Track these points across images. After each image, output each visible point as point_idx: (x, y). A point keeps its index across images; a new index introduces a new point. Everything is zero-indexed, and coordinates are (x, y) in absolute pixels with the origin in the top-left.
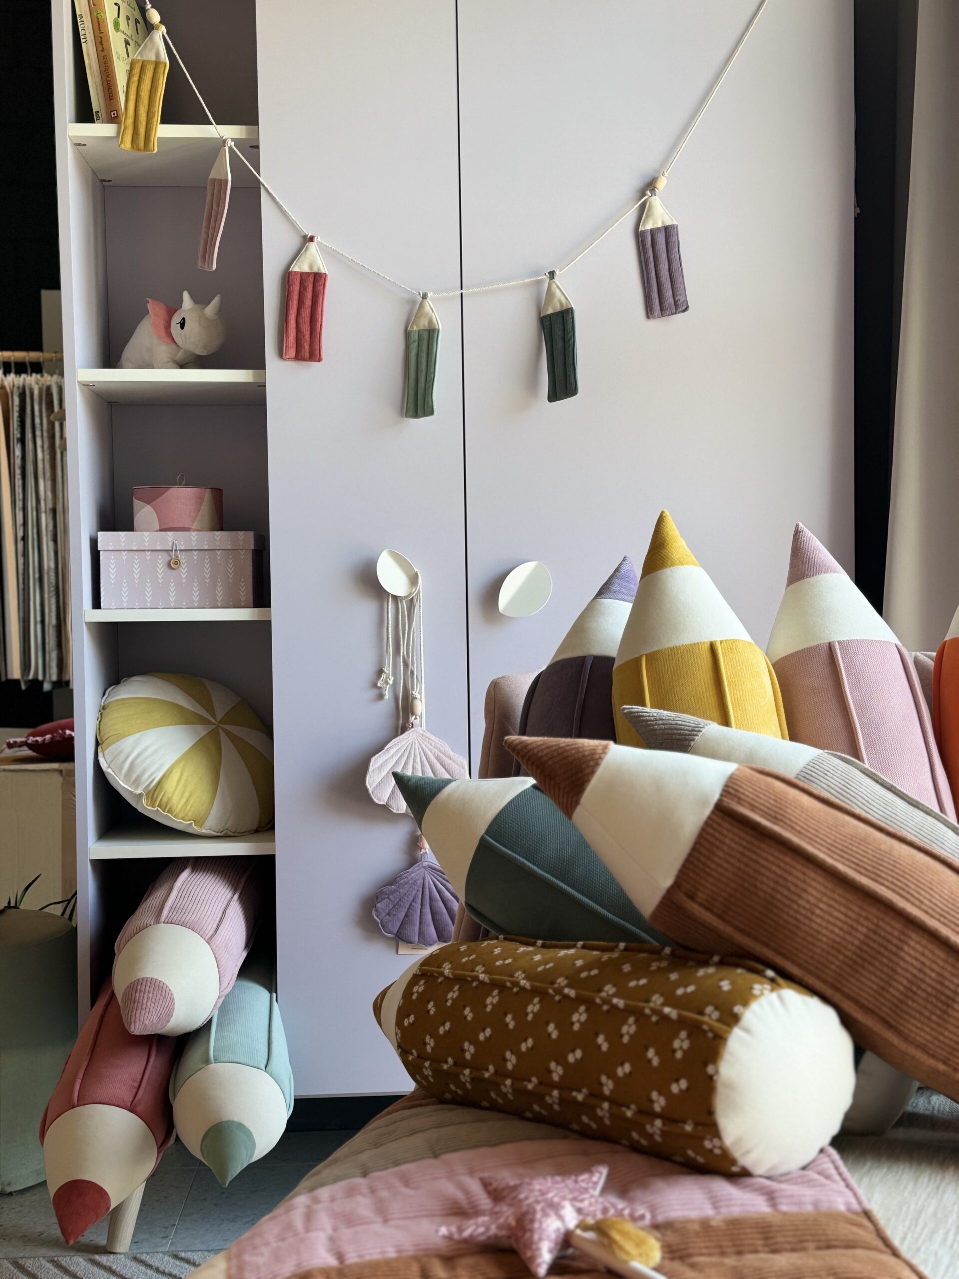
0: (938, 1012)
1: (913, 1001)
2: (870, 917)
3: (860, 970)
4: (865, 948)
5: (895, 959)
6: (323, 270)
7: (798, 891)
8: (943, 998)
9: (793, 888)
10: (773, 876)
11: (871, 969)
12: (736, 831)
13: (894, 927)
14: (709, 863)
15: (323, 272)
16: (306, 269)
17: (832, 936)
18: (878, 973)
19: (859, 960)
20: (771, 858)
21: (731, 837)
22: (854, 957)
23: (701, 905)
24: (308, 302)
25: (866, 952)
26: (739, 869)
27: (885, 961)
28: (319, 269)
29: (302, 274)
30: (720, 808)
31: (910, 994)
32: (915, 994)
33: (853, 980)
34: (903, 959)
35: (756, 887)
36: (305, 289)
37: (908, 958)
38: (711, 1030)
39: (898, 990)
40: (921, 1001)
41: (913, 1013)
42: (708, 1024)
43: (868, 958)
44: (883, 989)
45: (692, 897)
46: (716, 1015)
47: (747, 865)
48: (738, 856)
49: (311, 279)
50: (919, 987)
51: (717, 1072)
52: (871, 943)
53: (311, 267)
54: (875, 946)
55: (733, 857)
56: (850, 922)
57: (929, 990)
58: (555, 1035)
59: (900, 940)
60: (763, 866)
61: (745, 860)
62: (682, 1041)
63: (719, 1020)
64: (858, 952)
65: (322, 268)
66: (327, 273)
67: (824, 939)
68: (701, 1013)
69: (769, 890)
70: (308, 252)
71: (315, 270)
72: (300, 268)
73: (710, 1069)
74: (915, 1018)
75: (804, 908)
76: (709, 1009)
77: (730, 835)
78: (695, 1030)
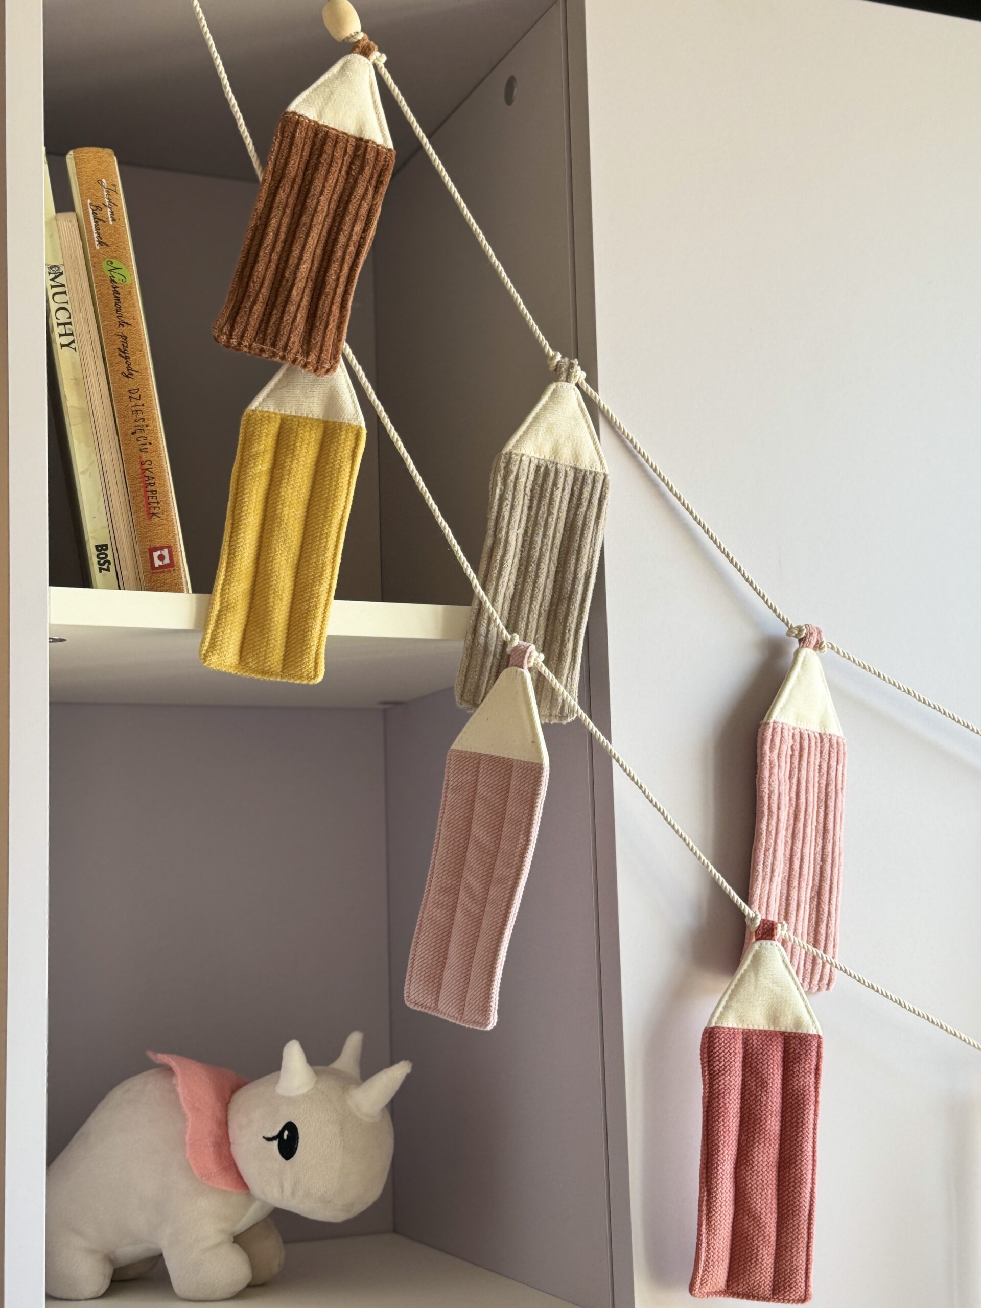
6: (811, 1027)
15: (812, 1031)
16: (758, 1021)
24: (773, 1124)
28: (798, 1022)
29: (748, 1036)
36: (763, 1084)
49: (776, 1055)
53: (774, 1017)
65: (806, 1018)
66: (821, 1034)
70: (763, 971)
71: (786, 1025)
72: (741, 1019)
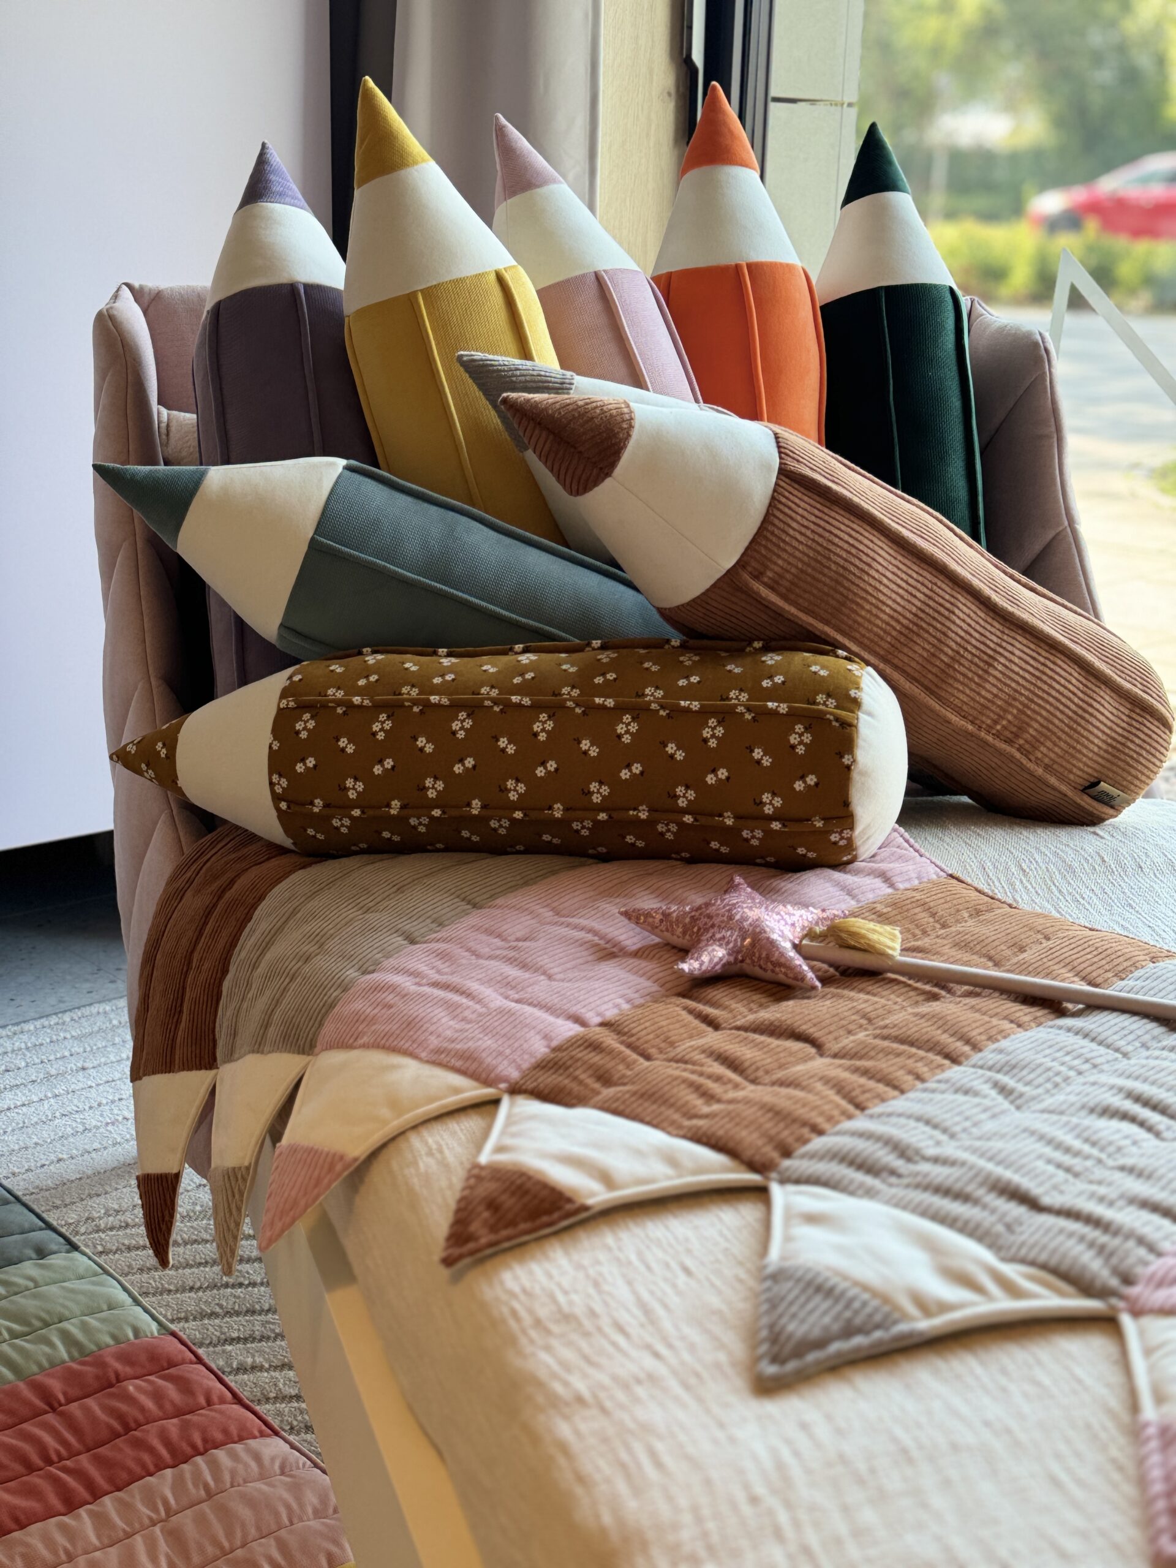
0: (980, 672)
1: (961, 664)
2: (926, 582)
3: (915, 638)
4: (922, 615)
5: (948, 623)
7: (869, 560)
8: (986, 658)
9: (864, 558)
10: (846, 546)
11: (926, 635)
12: (806, 498)
13: (945, 589)
14: (784, 536)
17: (895, 606)
18: (931, 639)
19: (915, 628)
20: (843, 527)
21: (802, 505)
22: (911, 626)
23: (766, 585)
25: (921, 619)
26: (813, 540)
27: (939, 626)
30: (784, 473)
31: (958, 657)
32: (963, 656)
33: (906, 650)
34: (954, 623)
35: (829, 559)
37: (958, 621)
38: (837, 720)
39: (946, 654)
40: (966, 663)
41: (959, 676)
42: (831, 714)
43: (924, 625)
44: (933, 655)
45: (757, 577)
46: (831, 703)
47: (821, 536)
48: (812, 526)
50: (966, 649)
51: (854, 761)
52: (927, 610)
54: (931, 612)
55: (807, 528)
56: (910, 589)
57: (974, 651)
58: (594, 752)
59: (952, 604)
60: (836, 536)
61: (820, 531)
62: (801, 735)
63: (836, 707)
64: (915, 619)
67: (888, 610)
68: (814, 703)
69: (842, 562)
73: (846, 760)
74: (959, 681)
75: (874, 578)
76: (820, 698)
77: (802, 504)
78: (815, 721)
